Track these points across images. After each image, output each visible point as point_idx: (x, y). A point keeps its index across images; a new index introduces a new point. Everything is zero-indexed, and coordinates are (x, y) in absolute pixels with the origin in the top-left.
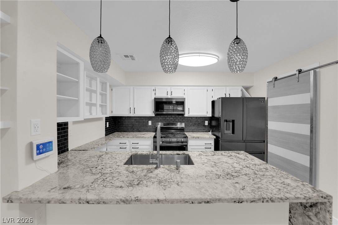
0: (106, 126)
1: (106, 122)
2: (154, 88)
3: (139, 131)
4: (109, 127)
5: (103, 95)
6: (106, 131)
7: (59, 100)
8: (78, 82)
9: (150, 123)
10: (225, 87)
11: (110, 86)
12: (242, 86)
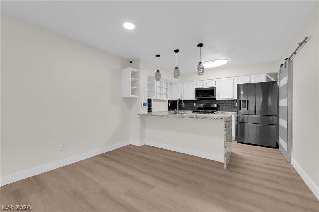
0: (169, 105)
1: (169, 103)
2: (195, 82)
3: (188, 110)
4: (170, 106)
5: (167, 89)
6: (168, 108)
7: (148, 91)
8: (154, 84)
9: (195, 105)
10: (250, 76)
11: (170, 84)
12: (267, 74)
